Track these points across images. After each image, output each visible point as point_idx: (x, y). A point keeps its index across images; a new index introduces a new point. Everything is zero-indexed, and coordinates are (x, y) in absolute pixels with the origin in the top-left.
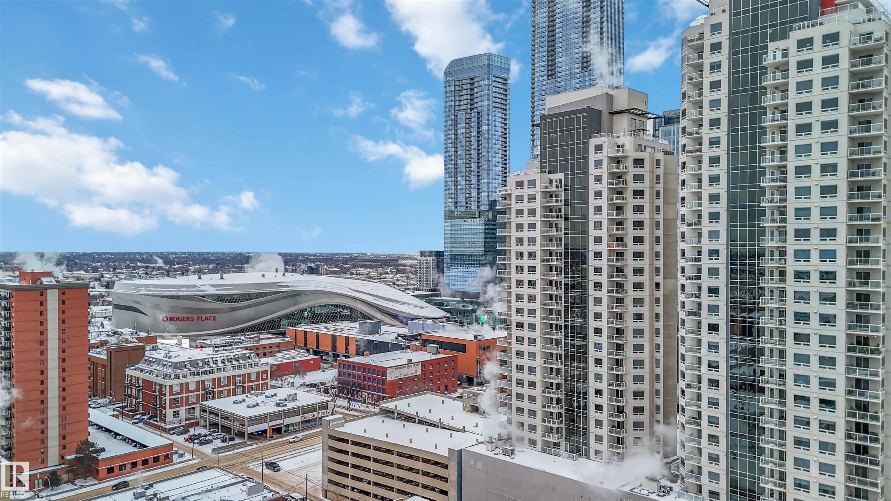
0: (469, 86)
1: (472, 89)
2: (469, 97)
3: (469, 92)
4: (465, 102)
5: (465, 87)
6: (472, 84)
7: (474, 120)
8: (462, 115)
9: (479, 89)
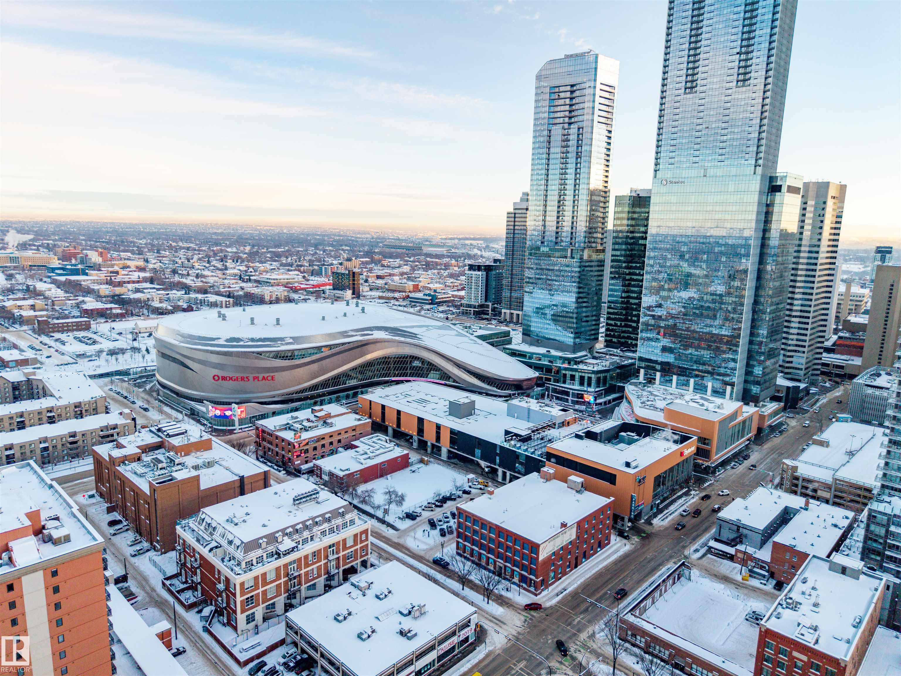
0: (568, 95)
1: (571, 99)
2: (567, 108)
3: (568, 101)
4: (562, 114)
5: (562, 95)
6: (572, 92)
7: (573, 137)
8: (557, 132)
9: (581, 99)
